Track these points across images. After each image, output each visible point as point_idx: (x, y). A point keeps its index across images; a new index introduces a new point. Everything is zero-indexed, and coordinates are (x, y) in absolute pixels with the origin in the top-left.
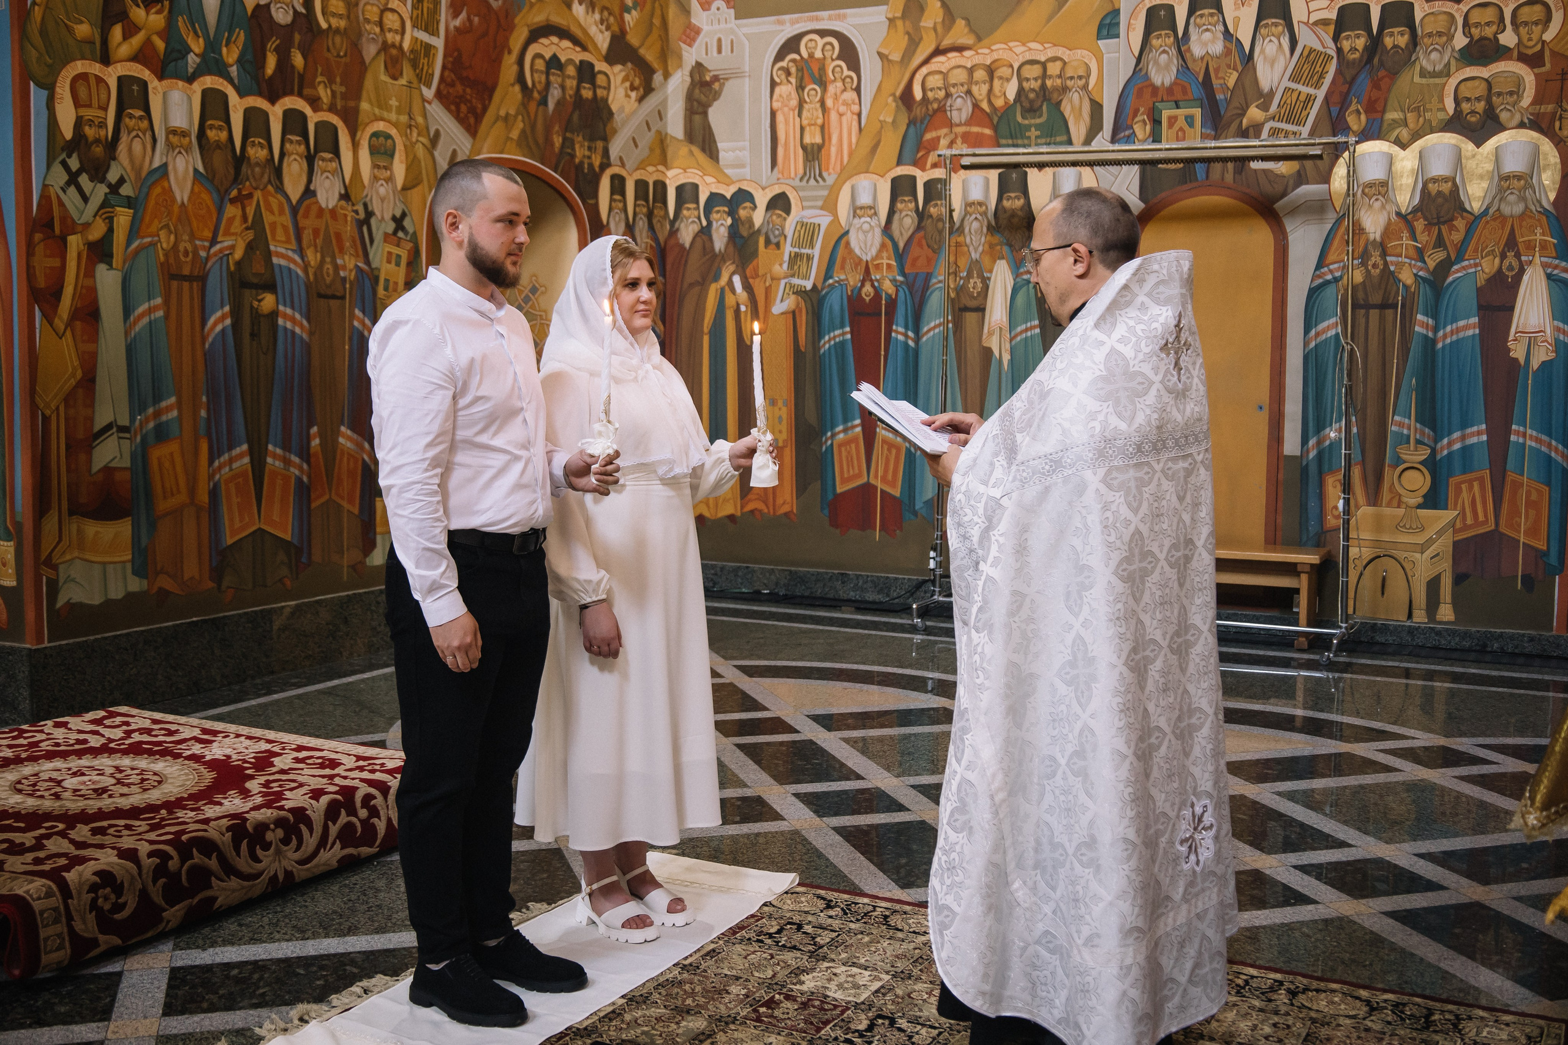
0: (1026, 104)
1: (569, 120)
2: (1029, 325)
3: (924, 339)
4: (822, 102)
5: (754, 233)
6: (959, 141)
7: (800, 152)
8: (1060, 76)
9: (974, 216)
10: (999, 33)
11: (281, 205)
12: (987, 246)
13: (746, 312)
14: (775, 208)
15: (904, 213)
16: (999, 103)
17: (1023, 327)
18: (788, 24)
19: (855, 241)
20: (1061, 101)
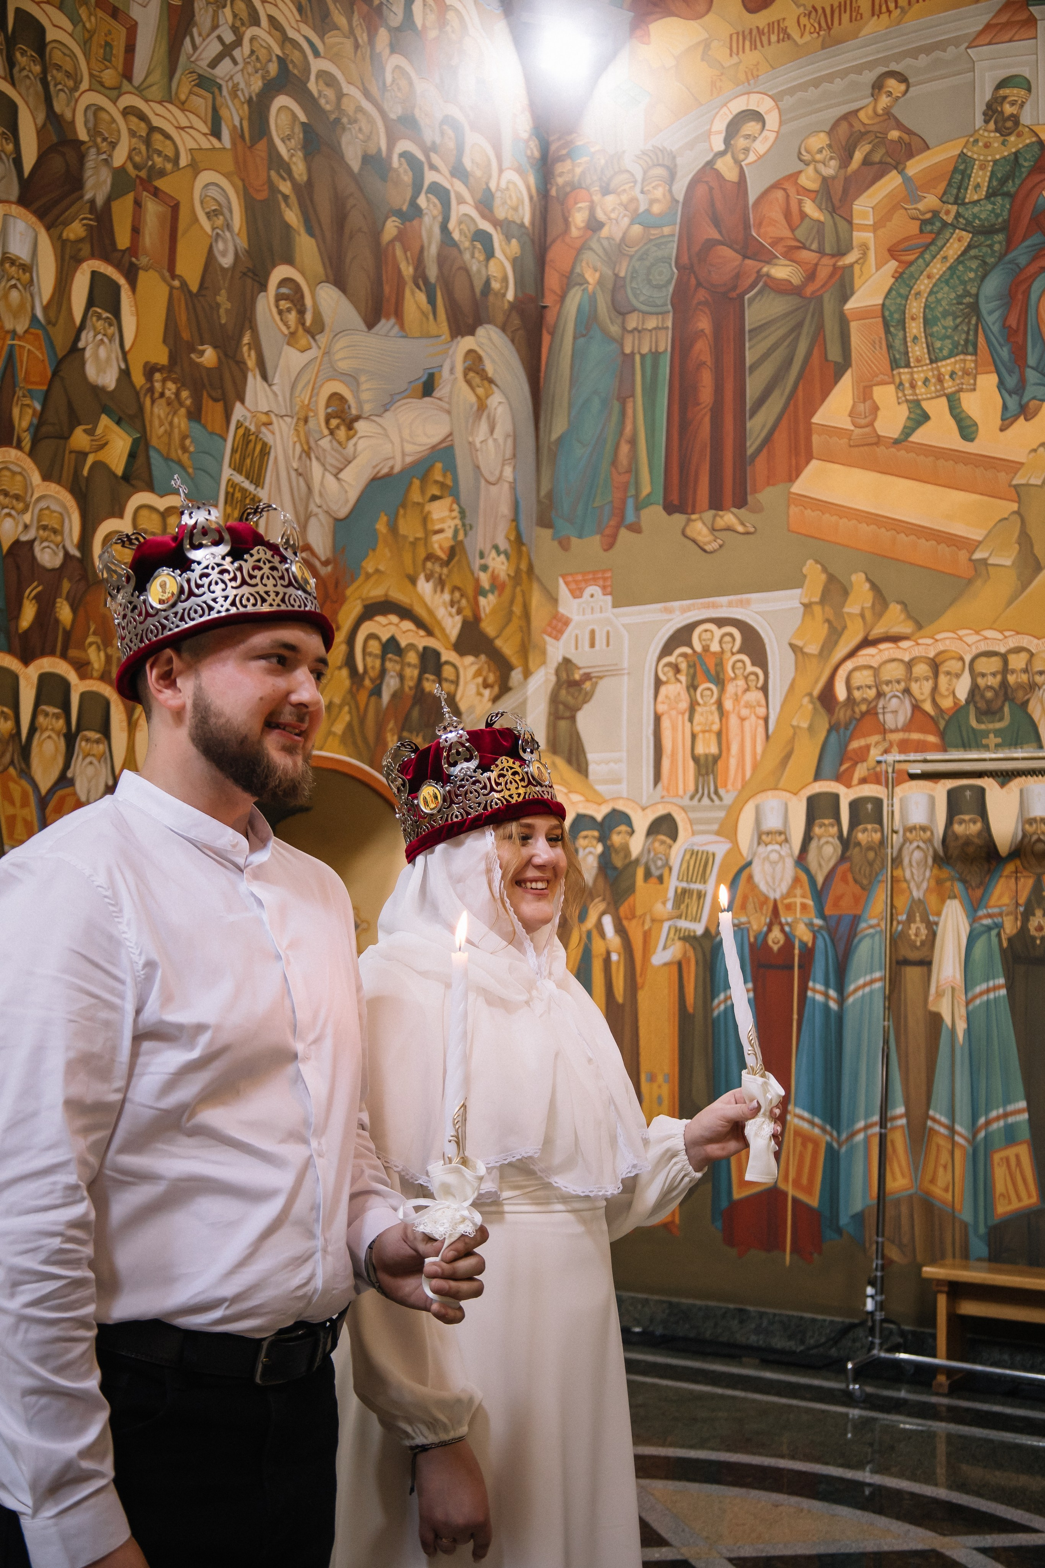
0: (982, 705)
1: (407, 717)
2: (991, 984)
3: (851, 1000)
4: (720, 704)
5: (631, 863)
6: (895, 749)
7: (691, 764)
8: (1026, 671)
9: (915, 844)
10: (947, 619)
11: (25, 795)
12: (933, 883)
13: (619, 962)
14: (658, 832)
15: (823, 840)
16: (947, 703)
17: (984, 986)
18: (678, 613)
19: (760, 874)
20: (1028, 701)
